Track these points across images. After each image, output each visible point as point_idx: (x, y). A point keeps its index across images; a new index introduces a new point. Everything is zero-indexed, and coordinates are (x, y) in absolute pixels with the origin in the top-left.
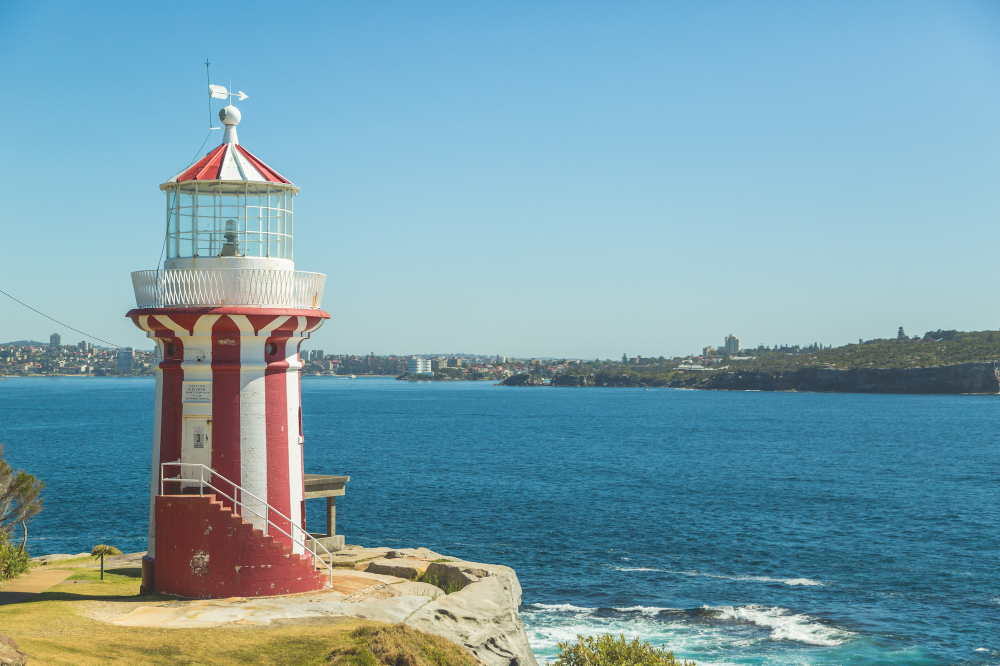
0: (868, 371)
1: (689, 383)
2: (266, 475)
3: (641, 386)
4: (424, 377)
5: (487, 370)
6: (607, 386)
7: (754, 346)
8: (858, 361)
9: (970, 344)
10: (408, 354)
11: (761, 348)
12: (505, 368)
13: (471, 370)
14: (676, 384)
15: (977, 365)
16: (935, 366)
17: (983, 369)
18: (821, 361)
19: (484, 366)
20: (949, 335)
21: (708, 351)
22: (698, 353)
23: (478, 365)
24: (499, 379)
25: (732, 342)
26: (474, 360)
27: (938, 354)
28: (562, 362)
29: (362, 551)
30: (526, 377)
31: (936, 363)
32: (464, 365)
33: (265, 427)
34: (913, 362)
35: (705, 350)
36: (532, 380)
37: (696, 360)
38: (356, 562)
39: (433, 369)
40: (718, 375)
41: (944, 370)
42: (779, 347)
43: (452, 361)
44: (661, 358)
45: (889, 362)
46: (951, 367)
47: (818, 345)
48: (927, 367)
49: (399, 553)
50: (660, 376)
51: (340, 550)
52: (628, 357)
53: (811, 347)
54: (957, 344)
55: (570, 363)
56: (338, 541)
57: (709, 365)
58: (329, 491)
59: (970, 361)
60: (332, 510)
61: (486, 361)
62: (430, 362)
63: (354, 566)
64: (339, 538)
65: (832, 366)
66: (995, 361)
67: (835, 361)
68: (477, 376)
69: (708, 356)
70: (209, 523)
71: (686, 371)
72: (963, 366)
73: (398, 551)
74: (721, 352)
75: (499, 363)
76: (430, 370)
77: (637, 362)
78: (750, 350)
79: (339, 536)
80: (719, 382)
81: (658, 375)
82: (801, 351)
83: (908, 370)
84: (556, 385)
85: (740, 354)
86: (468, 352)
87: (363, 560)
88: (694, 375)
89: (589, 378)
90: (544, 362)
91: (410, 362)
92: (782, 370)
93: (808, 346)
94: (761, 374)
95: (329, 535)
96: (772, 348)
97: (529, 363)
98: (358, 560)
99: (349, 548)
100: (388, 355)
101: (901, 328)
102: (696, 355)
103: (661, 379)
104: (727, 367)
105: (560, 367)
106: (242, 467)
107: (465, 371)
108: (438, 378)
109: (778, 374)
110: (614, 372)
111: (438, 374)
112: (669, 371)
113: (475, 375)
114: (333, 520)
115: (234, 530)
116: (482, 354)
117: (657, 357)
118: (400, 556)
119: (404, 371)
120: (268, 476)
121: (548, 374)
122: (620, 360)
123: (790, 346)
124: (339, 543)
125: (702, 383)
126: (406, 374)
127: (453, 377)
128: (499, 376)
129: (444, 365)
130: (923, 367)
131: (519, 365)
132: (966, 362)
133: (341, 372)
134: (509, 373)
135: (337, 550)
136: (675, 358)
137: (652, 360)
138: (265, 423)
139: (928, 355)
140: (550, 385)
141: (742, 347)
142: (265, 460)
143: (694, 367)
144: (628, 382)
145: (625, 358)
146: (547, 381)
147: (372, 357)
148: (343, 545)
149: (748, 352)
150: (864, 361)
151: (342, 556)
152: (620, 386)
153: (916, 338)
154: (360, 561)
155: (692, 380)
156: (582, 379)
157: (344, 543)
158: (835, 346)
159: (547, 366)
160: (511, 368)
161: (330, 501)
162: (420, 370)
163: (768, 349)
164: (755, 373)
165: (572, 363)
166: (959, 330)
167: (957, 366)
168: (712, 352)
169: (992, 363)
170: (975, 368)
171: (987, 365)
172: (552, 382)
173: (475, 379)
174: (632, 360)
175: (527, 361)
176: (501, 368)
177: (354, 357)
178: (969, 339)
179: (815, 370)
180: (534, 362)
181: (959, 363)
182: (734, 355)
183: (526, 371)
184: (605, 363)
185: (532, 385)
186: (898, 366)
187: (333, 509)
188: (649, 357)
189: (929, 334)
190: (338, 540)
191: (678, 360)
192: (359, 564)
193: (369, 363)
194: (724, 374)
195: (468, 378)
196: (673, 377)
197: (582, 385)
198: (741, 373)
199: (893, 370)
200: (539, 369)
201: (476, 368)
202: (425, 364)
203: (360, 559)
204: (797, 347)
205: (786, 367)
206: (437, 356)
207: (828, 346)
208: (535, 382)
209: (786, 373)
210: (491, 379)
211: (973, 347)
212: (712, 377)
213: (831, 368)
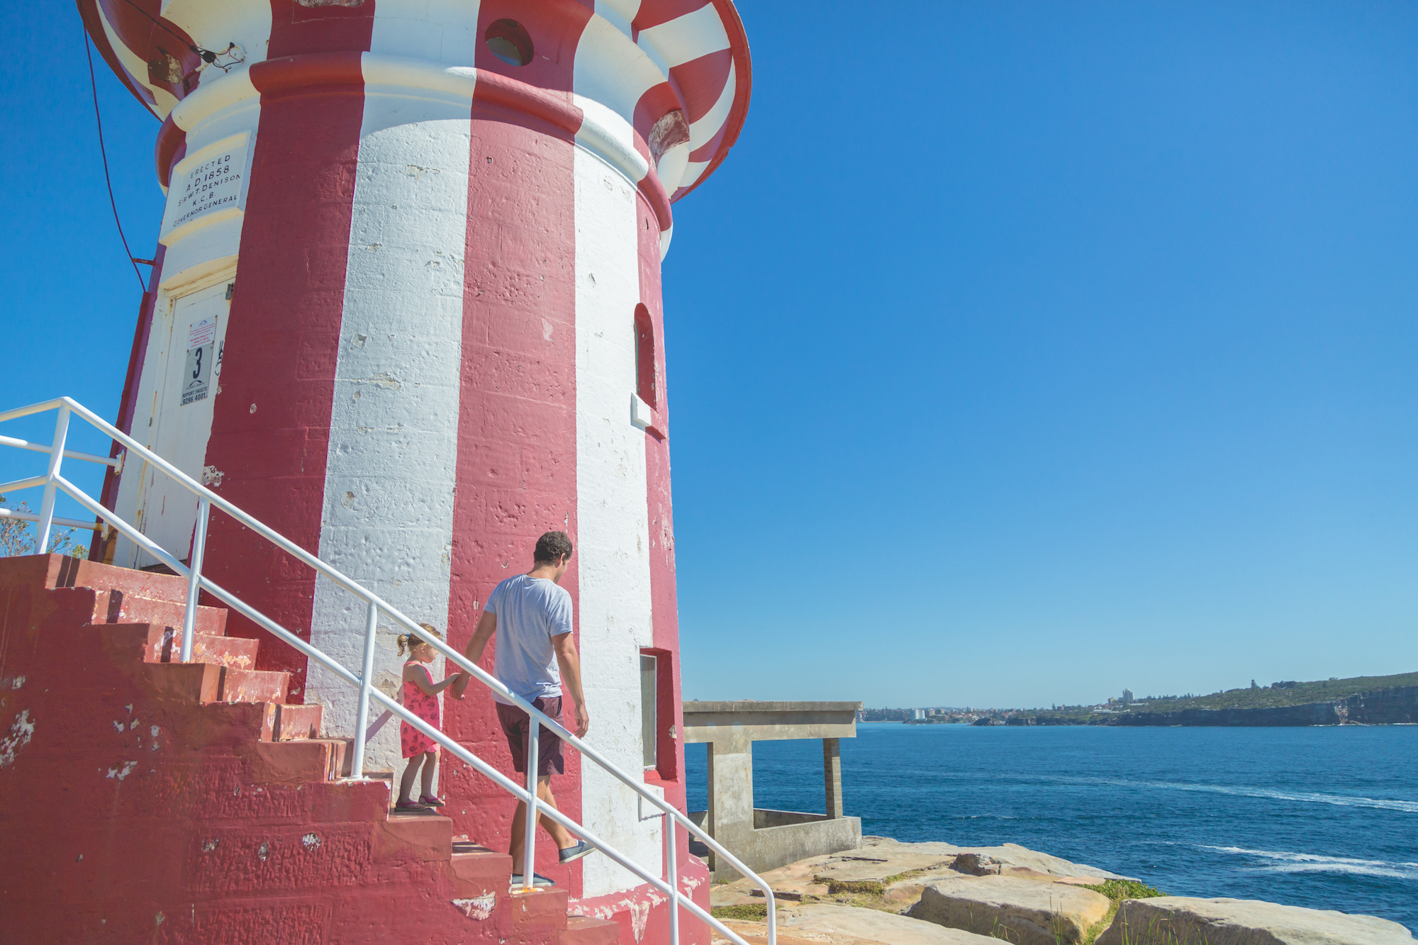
0: (1235, 711)
1: (1103, 722)
2: (450, 500)
3: (1069, 724)
4: (918, 721)
5: (961, 716)
6: (1045, 725)
7: (1144, 697)
8: (1226, 704)
9: (1310, 690)
10: (909, 708)
11: (1149, 698)
12: (973, 715)
13: (951, 717)
14: (1093, 723)
15: (1319, 704)
16: (1286, 706)
17: (1325, 707)
18: (1198, 705)
19: (959, 714)
20: (1291, 685)
21: (1111, 700)
22: (1105, 702)
23: (955, 713)
24: (970, 722)
25: (1127, 694)
26: (952, 710)
27: (1287, 697)
28: (1011, 710)
29: (898, 849)
30: (989, 720)
31: (1287, 704)
32: (946, 713)
33: (459, 303)
34: (1269, 704)
35: (1109, 700)
36: (993, 722)
37: (1104, 707)
38: (887, 882)
39: (926, 716)
40: (1123, 716)
41: (1293, 708)
42: (1162, 697)
43: (938, 711)
44: (1079, 706)
45: (1250, 704)
46: (1299, 706)
47: (1191, 695)
48: (1281, 707)
49: (987, 860)
50: (1081, 718)
51: (854, 847)
52: (1056, 707)
53: (1185, 696)
54: (1300, 690)
55: (1016, 711)
56: (849, 828)
57: (1115, 709)
58: (824, 726)
59: (1314, 702)
60: (834, 765)
61: (960, 712)
62: (923, 711)
63: (881, 891)
64: (849, 822)
65: (1207, 708)
66: (1334, 702)
67: (1210, 704)
68: (956, 720)
69: (1111, 704)
70: (22, 700)
71: (1099, 714)
72: (1309, 705)
73: (985, 853)
74: (1120, 701)
75: (968, 711)
76: (924, 717)
77: (1063, 709)
78: (1141, 699)
79: (850, 819)
80: (1125, 721)
81: (1080, 717)
82: (1178, 699)
83: (1266, 710)
84: (1010, 725)
85: (1134, 702)
86: (947, 706)
87: (903, 876)
88: (1106, 716)
89: (1032, 720)
90: (999, 710)
91: (912, 712)
92: (1170, 711)
93: (1183, 695)
94: (1155, 714)
95: (831, 816)
96: (1157, 697)
97: (989, 711)
98: (889, 874)
99: (871, 841)
100: (896, 709)
101: (1253, 681)
102: (1103, 703)
103: (1083, 719)
104: (1129, 710)
105: (1010, 713)
106: (335, 454)
107: (947, 717)
108: (930, 722)
109: (1167, 714)
110: (1049, 716)
111: (930, 720)
112: (1087, 714)
113: (954, 719)
114: (837, 785)
115: (147, 739)
116: (957, 707)
117: (1076, 705)
118: (991, 866)
119: (907, 718)
120: (458, 505)
121: (1003, 718)
122: (1051, 708)
123: (1170, 696)
124: (851, 833)
125: (1112, 722)
126: (909, 720)
127: (940, 721)
128: (969, 720)
129: (933, 713)
130: (1277, 707)
131: (982, 712)
132: (1310, 703)
133: (867, 719)
134: (976, 718)
135: (847, 848)
136: (1089, 706)
137: (1073, 708)
138: (458, 289)
139: (1280, 698)
140: (1006, 725)
141: (1135, 697)
142: (451, 433)
143: (1105, 711)
144: (1059, 722)
145: (1054, 707)
146: (1004, 723)
147: (886, 709)
148: (859, 837)
149: (1140, 701)
150: (1231, 703)
151: (855, 863)
152: (1053, 725)
153: (1265, 688)
154: (895, 878)
155: (1104, 720)
156: (1027, 720)
157: (860, 832)
158: (1203, 694)
159: (1001, 713)
160: (978, 715)
161: (829, 746)
162: (917, 717)
163: (1154, 699)
164: (1150, 714)
165: (1017, 711)
166: (1297, 681)
167: (1304, 706)
168: (1115, 701)
169: (1332, 703)
170: (1318, 707)
171: (1327, 704)
172: (1007, 723)
173: (954, 722)
174: (1059, 708)
175: (987, 711)
176: (970, 715)
177: (874, 710)
178: (1308, 687)
179: (1195, 711)
180: (992, 710)
181: (1305, 703)
182: (1131, 703)
183: (988, 716)
184: (1041, 710)
185: (993, 725)
186: (1257, 706)
187: (836, 762)
188: (1071, 705)
189: (1275, 685)
190: (847, 826)
191: (1091, 708)
192: (896, 885)
193: (885, 713)
194: (1128, 715)
195: (949, 722)
196: (1091, 718)
197: (1027, 724)
198: (1140, 714)
199: (1255, 710)
200: (996, 715)
201: (954, 715)
202: (921, 713)
203: (897, 873)
204: (1175, 696)
205: (1173, 709)
206: (928, 709)
207: (1198, 695)
208: (995, 723)
209: (1173, 713)
210: (965, 722)
211: (1313, 692)
212: (1119, 717)
213: (1207, 709)
